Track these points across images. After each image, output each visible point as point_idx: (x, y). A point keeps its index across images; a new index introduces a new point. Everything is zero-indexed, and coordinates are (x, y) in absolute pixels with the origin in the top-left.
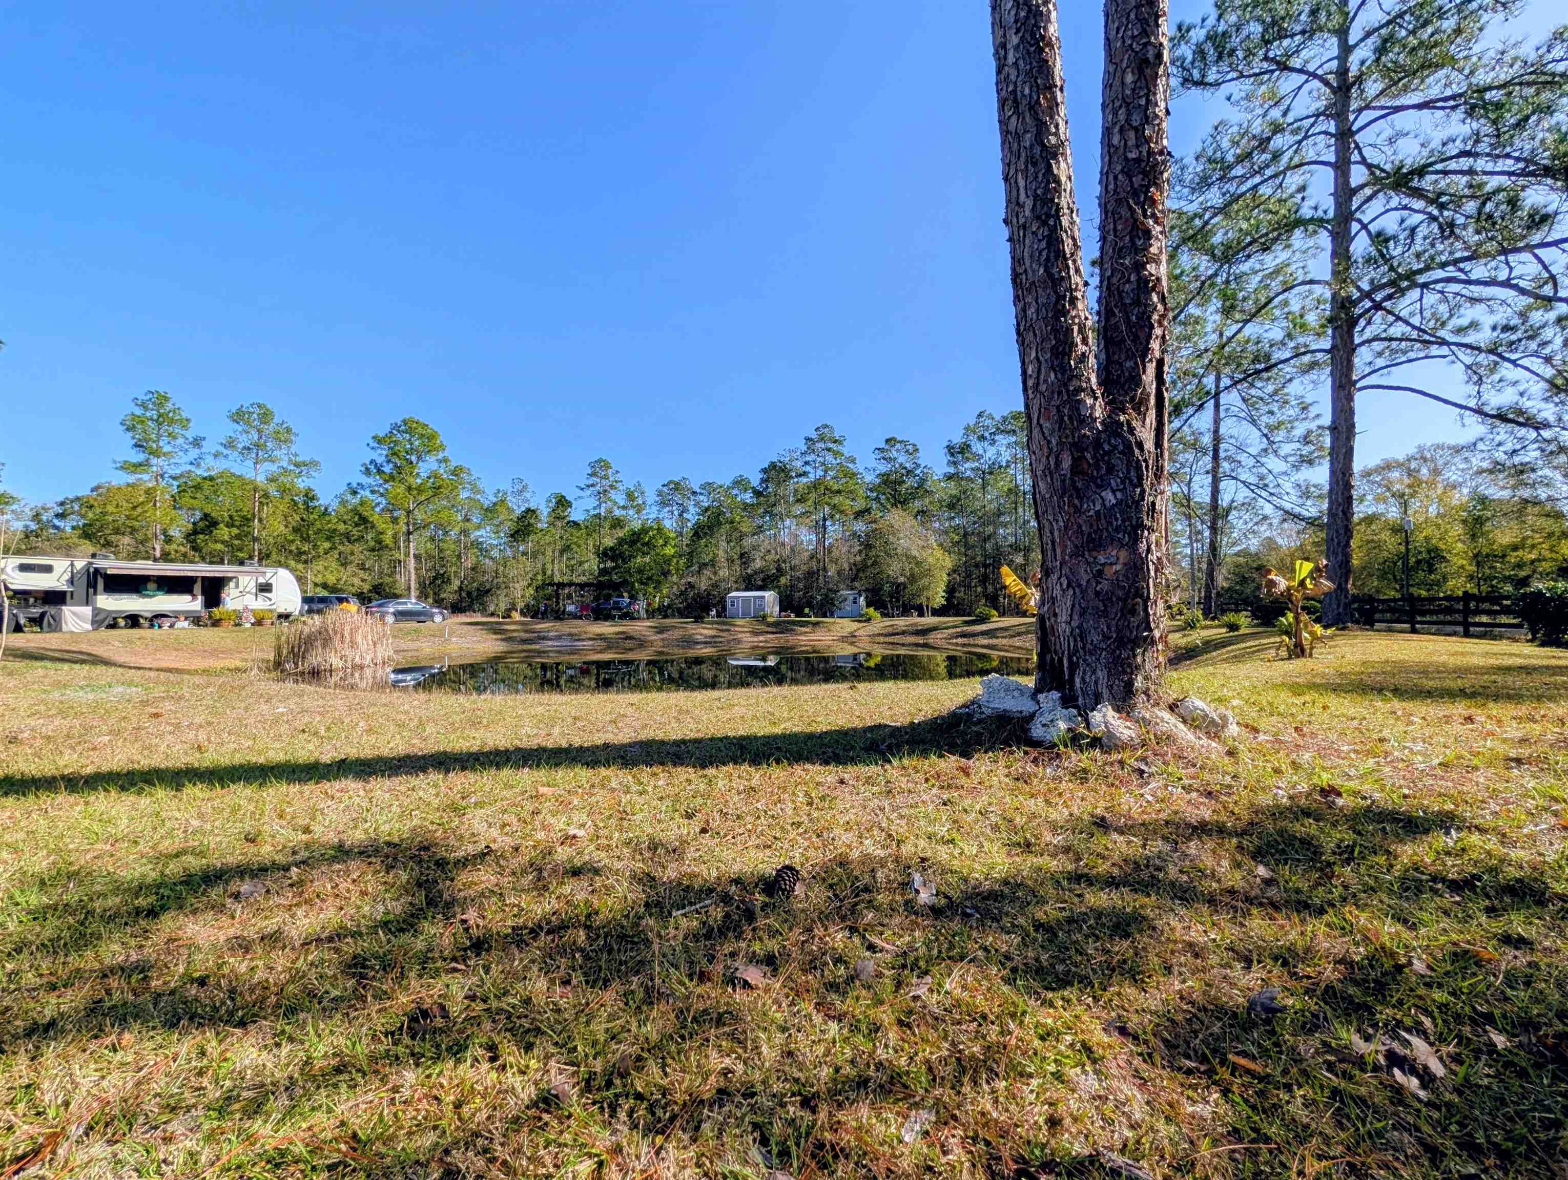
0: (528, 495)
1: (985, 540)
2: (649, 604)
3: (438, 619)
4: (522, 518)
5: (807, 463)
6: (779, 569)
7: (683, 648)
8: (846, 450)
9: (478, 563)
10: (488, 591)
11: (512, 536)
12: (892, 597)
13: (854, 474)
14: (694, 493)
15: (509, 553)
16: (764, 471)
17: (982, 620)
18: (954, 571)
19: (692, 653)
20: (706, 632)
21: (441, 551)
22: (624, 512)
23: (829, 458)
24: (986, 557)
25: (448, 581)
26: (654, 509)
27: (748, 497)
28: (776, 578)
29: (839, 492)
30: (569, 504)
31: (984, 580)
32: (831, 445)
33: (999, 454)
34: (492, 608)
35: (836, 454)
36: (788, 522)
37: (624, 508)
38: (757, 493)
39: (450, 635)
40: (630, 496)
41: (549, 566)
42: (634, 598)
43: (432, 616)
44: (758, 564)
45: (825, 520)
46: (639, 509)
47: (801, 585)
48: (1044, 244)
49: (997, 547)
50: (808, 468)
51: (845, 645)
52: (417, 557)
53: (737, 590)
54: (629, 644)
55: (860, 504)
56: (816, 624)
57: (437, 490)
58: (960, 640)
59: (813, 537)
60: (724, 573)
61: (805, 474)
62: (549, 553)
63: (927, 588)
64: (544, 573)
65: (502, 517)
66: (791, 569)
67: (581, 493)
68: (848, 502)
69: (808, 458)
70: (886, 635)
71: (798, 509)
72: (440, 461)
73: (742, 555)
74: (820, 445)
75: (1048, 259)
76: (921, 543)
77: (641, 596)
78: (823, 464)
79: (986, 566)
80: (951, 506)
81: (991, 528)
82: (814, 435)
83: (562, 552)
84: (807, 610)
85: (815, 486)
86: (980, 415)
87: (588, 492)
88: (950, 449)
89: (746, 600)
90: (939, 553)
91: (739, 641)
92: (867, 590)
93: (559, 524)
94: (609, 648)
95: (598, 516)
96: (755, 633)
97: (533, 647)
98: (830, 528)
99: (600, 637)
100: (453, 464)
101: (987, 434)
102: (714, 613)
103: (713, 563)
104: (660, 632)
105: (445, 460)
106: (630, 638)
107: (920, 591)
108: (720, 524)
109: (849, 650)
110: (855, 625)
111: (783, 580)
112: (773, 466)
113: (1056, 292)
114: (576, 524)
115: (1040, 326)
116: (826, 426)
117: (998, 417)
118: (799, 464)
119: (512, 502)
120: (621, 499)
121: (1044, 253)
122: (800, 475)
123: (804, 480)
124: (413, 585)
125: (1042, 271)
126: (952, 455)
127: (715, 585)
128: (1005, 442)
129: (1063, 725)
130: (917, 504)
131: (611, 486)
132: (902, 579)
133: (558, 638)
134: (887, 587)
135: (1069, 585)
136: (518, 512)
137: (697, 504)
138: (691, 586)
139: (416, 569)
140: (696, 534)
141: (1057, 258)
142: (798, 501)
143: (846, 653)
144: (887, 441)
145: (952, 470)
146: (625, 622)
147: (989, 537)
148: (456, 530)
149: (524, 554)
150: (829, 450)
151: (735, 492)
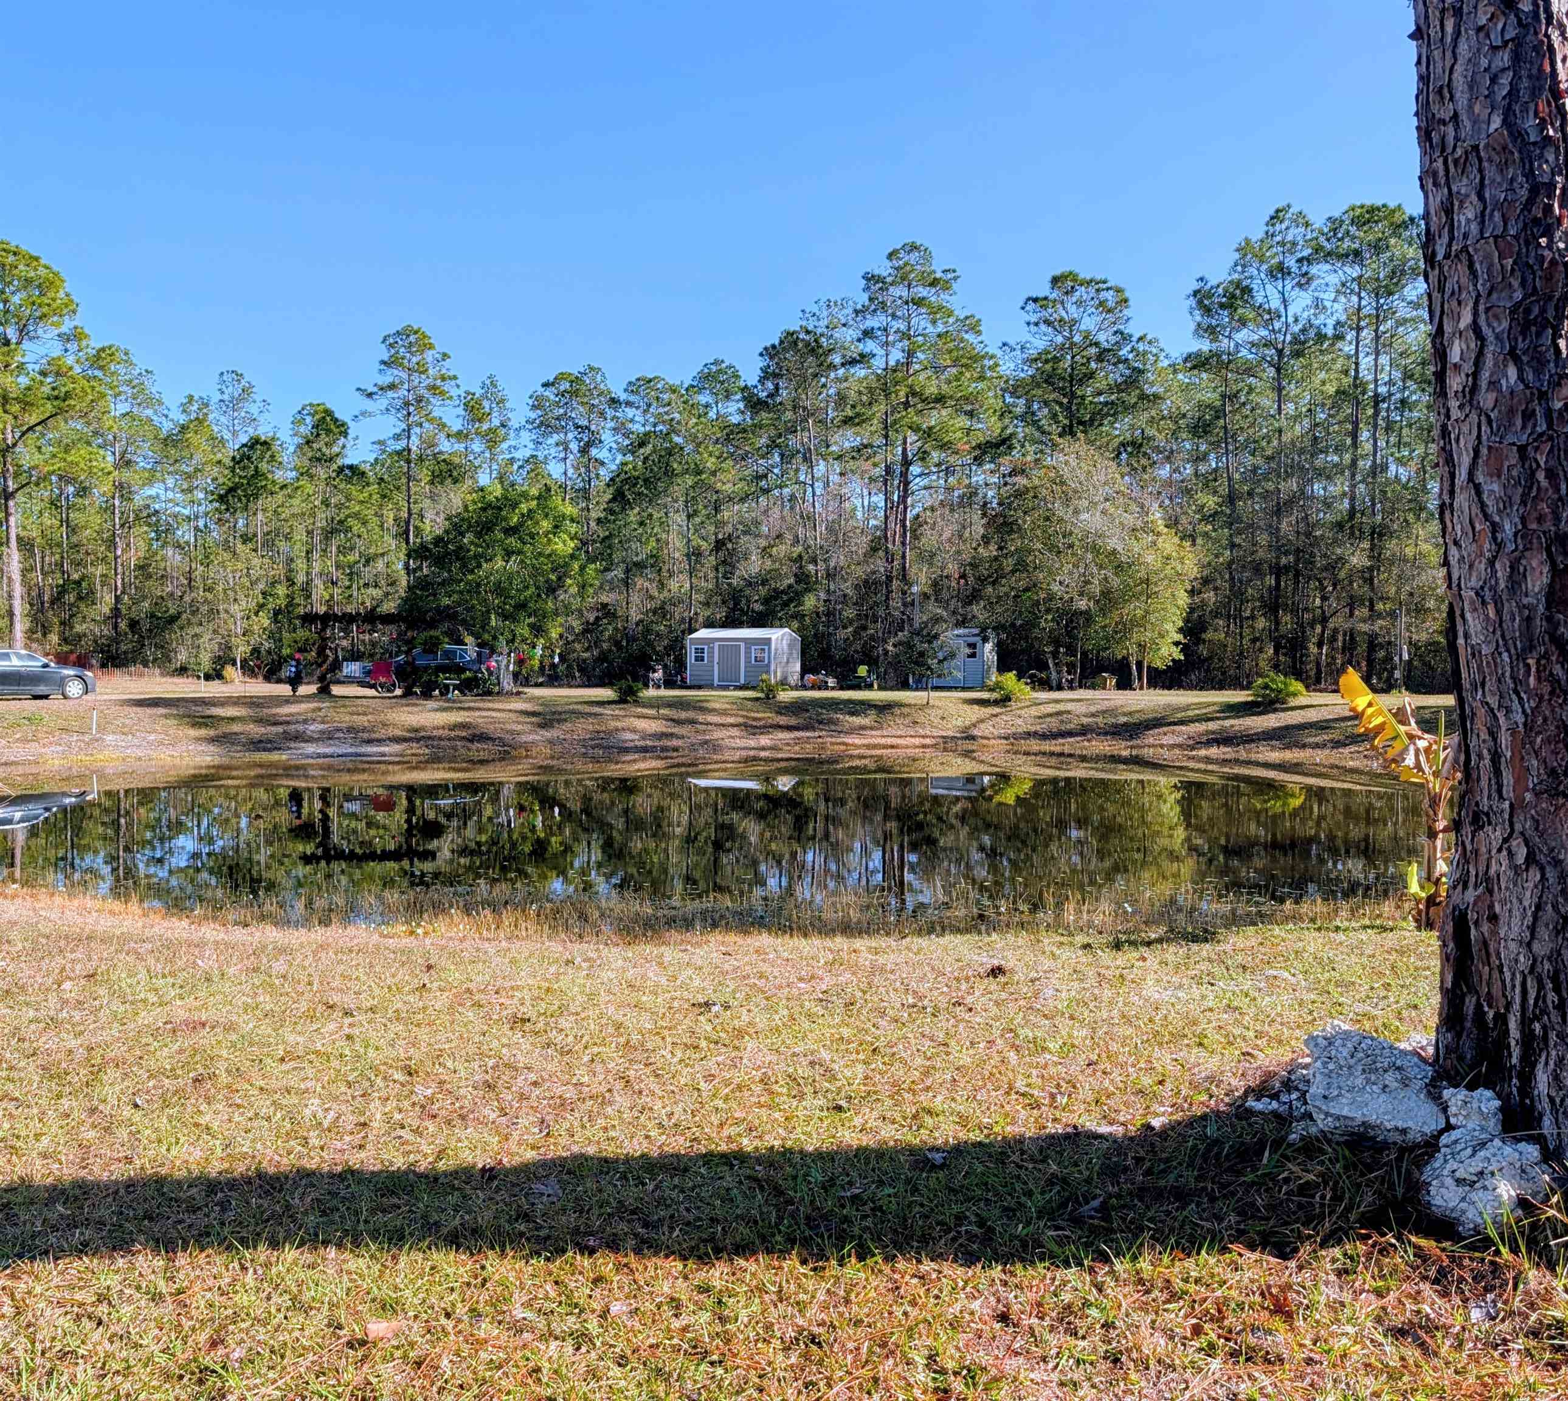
0: (254, 409)
1: (1278, 511)
2: (520, 662)
3: (74, 689)
4: (242, 459)
5: (868, 334)
6: (802, 577)
7: (596, 760)
8: (959, 302)
9: (151, 554)
10: (173, 619)
11: (222, 499)
12: (1057, 643)
13: (976, 358)
14: (614, 402)
15: (216, 534)
16: (770, 352)
17: (1269, 704)
18: (1206, 581)
19: (614, 770)
20: (642, 724)
21: (73, 530)
22: (460, 447)
23: (921, 322)
24: (1280, 549)
25: (87, 597)
26: (526, 437)
27: (733, 411)
28: (794, 596)
29: (940, 399)
30: (343, 429)
31: (1272, 606)
32: (922, 292)
33: (1318, 305)
34: (182, 657)
35: (937, 312)
36: (821, 468)
37: (460, 436)
38: (754, 404)
39: (101, 729)
40: (473, 409)
41: (300, 564)
42: (487, 648)
43: (62, 682)
44: (754, 565)
45: (906, 463)
46: (492, 440)
47: (850, 613)
48: (1504, 58)
49: (1308, 529)
50: (870, 346)
51: (950, 757)
52: (26, 545)
53: (710, 624)
54: (478, 750)
55: (989, 427)
56: (884, 708)
57: (61, 399)
58: (1214, 752)
59: (879, 500)
60: (678, 585)
61: (863, 359)
62: (300, 535)
63: (1140, 623)
64: (291, 582)
65: (198, 457)
66: (830, 576)
67: (369, 405)
68: (963, 422)
69: (872, 322)
70: (1044, 737)
71: (846, 439)
72: (65, 338)
73: (719, 545)
74: (899, 291)
75: (1513, 93)
76: (1129, 520)
77: (502, 644)
78: (905, 335)
79: (1278, 571)
80: (1200, 429)
81: (1293, 484)
82: (884, 269)
83: (329, 533)
84: (862, 670)
85: (885, 385)
86: (1276, 217)
87: (382, 402)
88: (1202, 299)
89: (730, 648)
90: (1169, 543)
91: (715, 747)
92: (998, 628)
93: (321, 472)
94: (434, 760)
95: (404, 454)
96: (751, 728)
97: (275, 756)
98: (917, 483)
99: (416, 736)
100: (95, 343)
101: (1291, 262)
102: (658, 675)
103: (655, 562)
104: (545, 725)
105: (75, 336)
106: (482, 737)
107: (1125, 629)
108: (669, 473)
109: (958, 767)
110: (976, 713)
111: (810, 602)
112: (790, 340)
113: (1529, 175)
114: (355, 473)
115: (1485, 253)
116: (914, 248)
117: (1319, 221)
118: (847, 335)
119: (218, 422)
120: (453, 417)
121: (1505, 80)
122: (853, 362)
123: (860, 372)
124: (19, 607)
125: (1496, 122)
126: (1207, 311)
127: (661, 611)
128: (1334, 279)
129: (1506, 1190)
130: (1121, 428)
131: (433, 388)
132: (1082, 604)
133: (327, 737)
134: (1047, 622)
135: (1531, 859)
136: (233, 446)
137: (620, 428)
138: (606, 611)
139: (24, 572)
140: (619, 496)
141: (1535, 93)
142: (847, 421)
143: (950, 772)
144: (1055, 281)
145: (1204, 346)
146: (469, 700)
147: (1291, 502)
148: (106, 487)
149: (246, 539)
150: (919, 302)
151: (704, 398)
